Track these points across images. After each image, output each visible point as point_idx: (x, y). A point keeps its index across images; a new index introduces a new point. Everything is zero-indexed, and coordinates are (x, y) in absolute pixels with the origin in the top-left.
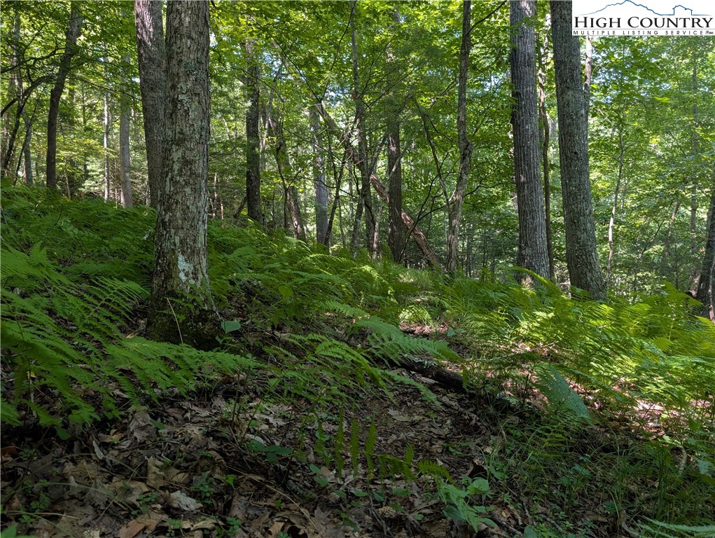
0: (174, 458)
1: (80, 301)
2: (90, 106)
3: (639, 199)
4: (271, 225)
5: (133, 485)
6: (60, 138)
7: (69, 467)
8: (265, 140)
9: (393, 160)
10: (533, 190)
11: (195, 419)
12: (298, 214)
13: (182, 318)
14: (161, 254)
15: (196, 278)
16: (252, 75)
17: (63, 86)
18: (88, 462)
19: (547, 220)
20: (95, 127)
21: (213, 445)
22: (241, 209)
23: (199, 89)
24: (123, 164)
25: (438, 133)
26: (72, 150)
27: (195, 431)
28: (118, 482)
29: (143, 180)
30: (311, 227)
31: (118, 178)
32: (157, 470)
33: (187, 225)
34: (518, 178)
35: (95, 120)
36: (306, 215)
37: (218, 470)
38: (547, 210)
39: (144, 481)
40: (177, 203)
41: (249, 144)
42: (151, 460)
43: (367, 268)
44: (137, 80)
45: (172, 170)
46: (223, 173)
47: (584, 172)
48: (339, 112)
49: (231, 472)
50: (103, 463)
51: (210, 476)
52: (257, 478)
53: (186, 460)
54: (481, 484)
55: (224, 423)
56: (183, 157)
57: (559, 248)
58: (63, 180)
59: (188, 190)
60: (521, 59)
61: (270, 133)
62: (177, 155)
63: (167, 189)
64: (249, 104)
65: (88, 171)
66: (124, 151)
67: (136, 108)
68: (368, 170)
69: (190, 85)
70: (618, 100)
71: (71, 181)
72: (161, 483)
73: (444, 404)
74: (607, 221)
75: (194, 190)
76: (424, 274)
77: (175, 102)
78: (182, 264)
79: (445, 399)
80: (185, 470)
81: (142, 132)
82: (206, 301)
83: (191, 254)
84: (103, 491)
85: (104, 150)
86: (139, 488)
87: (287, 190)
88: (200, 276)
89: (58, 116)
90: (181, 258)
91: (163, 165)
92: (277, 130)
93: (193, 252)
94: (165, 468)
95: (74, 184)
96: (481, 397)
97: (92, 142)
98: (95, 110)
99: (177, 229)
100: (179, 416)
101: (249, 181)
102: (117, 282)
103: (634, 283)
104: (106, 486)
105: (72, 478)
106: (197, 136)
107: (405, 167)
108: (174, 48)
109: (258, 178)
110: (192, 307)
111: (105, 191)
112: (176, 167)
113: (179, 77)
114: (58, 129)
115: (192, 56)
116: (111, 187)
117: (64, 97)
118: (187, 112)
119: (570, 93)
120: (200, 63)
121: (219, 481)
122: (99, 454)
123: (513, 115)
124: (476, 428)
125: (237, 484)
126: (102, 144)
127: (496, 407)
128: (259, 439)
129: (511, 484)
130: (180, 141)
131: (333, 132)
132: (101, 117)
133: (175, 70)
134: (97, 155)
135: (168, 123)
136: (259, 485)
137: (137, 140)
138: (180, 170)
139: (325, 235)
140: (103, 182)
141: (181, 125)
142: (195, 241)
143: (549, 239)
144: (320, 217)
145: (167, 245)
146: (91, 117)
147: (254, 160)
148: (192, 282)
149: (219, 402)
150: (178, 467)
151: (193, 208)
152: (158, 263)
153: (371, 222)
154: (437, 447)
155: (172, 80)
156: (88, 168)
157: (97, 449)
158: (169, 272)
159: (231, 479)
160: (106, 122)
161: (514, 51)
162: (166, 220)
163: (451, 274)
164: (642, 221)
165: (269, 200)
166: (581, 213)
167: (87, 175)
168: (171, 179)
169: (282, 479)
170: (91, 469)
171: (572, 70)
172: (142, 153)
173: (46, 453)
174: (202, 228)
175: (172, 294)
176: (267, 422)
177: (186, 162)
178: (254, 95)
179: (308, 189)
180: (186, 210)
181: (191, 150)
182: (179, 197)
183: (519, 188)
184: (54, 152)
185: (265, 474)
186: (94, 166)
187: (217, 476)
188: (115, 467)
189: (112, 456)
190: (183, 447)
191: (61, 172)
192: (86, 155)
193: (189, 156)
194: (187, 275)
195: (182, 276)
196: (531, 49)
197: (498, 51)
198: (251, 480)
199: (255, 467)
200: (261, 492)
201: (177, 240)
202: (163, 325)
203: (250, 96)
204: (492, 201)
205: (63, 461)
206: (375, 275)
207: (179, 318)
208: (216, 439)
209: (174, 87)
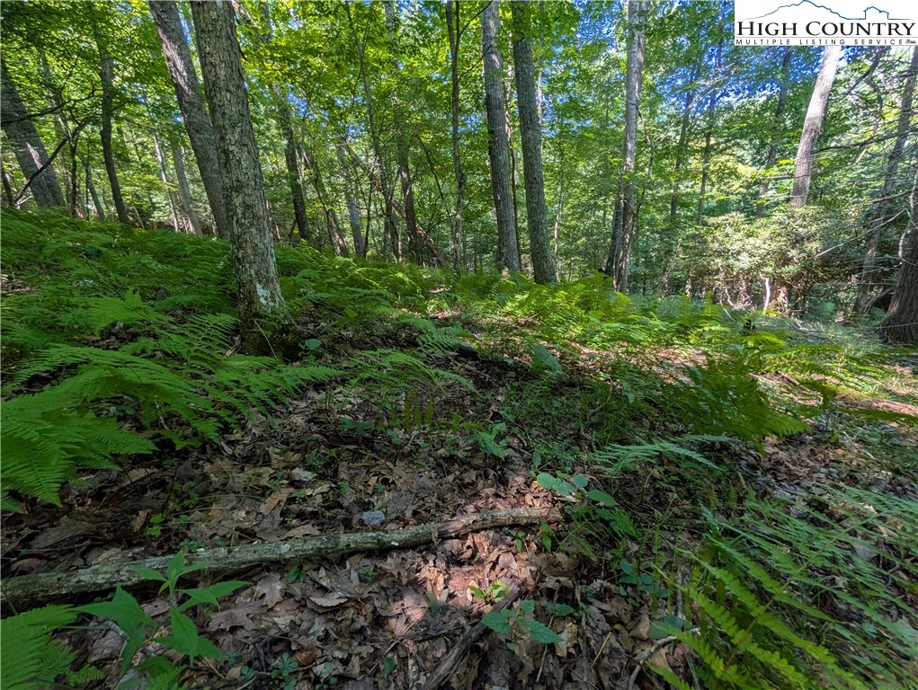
0: (288, 444)
1: (182, 338)
2: (142, 144)
3: (572, 208)
4: (319, 239)
5: (261, 470)
6: (120, 174)
7: (207, 467)
8: (304, 173)
9: (405, 186)
10: (506, 206)
11: (296, 411)
12: (338, 230)
13: (269, 333)
14: (241, 285)
15: (274, 301)
16: (284, 116)
17: (110, 127)
18: (222, 459)
19: (516, 226)
20: (152, 164)
21: (315, 428)
22: (293, 229)
23: (246, 140)
24: (185, 196)
25: (438, 163)
26: (135, 185)
27: (299, 420)
28: (249, 471)
29: (206, 209)
30: (349, 239)
31: (182, 207)
32: (278, 457)
33: (258, 259)
34: (496, 197)
35: (149, 157)
36: (344, 230)
37: (322, 447)
38: (516, 219)
39: (270, 466)
40: (246, 242)
41: (291, 176)
42: (271, 450)
43: (400, 275)
44: (180, 119)
45: (236, 214)
46: (273, 201)
47: (540, 193)
48: (360, 147)
49: (333, 447)
50: (233, 457)
51: (318, 452)
52: (352, 447)
53: (297, 444)
54: (502, 427)
55: (320, 411)
56: (244, 202)
57: (524, 246)
58: (133, 211)
59: (253, 230)
60: (493, 103)
61: (307, 167)
62: (238, 200)
63: (235, 230)
64: (286, 142)
65: (153, 204)
66: (183, 185)
67: (185, 146)
68: (388, 194)
69: (237, 137)
70: (559, 136)
71: (140, 212)
72: (283, 465)
73: (467, 370)
74: (553, 224)
75: (259, 230)
76: (437, 271)
77: (226, 152)
78: (260, 291)
79: (467, 366)
80: (298, 451)
81: (196, 167)
82: (285, 317)
83: (267, 283)
84: (240, 479)
85: (165, 185)
86: (267, 471)
87: (327, 213)
88: (277, 299)
89: (113, 157)
90: (258, 286)
91: (227, 210)
92: (312, 164)
93: (267, 280)
94: (283, 453)
95: (144, 215)
96: (490, 362)
97: (151, 177)
98: (146, 147)
99: (250, 263)
100: (284, 410)
101: (296, 207)
102: (211, 317)
103: (570, 265)
104: (241, 475)
105: (212, 475)
106: (253, 183)
107: (415, 190)
108: (215, 101)
109: (303, 204)
110: (276, 325)
111: (175, 221)
112: (239, 211)
113: (226, 129)
114: (116, 166)
115: (234, 109)
116: (179, 216)
117: (114, 136)
118: (239, 161)
119: (530, 132)
120: (243, 115)
121: (325, 455)
122: (229, 450)
123: (490, 148)
124: (489, 383)
125: (338, 455)
126: (161, 179)
127: (501, 368)
128: (347, 416)
129: (517, 422)
130: (238, 188)
131: (358, 165)
132: (153, 154)
133: (221, 123)
134: (159, 189)
135: (224, 171)
136: (354, 452)
137: (192, 174)
138: (244, 213)
139: (362, 246)
140: (170, 213)
141: (236, 174)
142: (267, 272)
143: (518, 240)
144: (356, 230)
145: (245, 277)
146: (144, 155)
147: (297, 190)
148: (272, 304)
149: (312, 394)
150: (292, 450)
151: (261, 245)
152: (240, 292)
153: (395, 234)
154: (467, 401)
155: (220, 132)
156: (154, 200)
157: (226, 447)
158: (251, 299)
159: (333, 452)
160: (159, 157)
161: (488, 95)
162: (240, 256)
163: (458, 273)
164: (573, 223)
165: (314, 220)
166: (539, 222)
167: (154, 207)
168: (237, 222)
169: (369, 443)
170: (225, 464)
171: (531, 114)
172: (199, 186)
173: (186, 459)
174: (272, 261)
175: (257, 315)
176: (350, 403)
177: (248, 207)
178: (289, 134)
179: (342, 210)
180: (255, 247)
181: (250, 195)
182: (247, 237)
183: (497, 203)
184: (118, 188)
185: (356, 442)
186: (159, 199)
187: (322, 451)
188: (243, 458)
189: (239, 450)
190: (292, 434)
191: (130, 205)
192: (149, 189)
193: (249, 201)
194: (266, 299)
195: (262, 300)
196: (500, 96)
197: (477, 95)
198: (348, 449)
199: (349, 439)
200: (357, 456)
201: (253, 272)
202: (254, 339)
203: (285, 135)
204: (478, 214)
205: (201, 462)
206: (407, 279)
207: (267, 334)
208: (315, 423)
209: (222, 138)
